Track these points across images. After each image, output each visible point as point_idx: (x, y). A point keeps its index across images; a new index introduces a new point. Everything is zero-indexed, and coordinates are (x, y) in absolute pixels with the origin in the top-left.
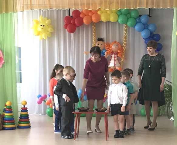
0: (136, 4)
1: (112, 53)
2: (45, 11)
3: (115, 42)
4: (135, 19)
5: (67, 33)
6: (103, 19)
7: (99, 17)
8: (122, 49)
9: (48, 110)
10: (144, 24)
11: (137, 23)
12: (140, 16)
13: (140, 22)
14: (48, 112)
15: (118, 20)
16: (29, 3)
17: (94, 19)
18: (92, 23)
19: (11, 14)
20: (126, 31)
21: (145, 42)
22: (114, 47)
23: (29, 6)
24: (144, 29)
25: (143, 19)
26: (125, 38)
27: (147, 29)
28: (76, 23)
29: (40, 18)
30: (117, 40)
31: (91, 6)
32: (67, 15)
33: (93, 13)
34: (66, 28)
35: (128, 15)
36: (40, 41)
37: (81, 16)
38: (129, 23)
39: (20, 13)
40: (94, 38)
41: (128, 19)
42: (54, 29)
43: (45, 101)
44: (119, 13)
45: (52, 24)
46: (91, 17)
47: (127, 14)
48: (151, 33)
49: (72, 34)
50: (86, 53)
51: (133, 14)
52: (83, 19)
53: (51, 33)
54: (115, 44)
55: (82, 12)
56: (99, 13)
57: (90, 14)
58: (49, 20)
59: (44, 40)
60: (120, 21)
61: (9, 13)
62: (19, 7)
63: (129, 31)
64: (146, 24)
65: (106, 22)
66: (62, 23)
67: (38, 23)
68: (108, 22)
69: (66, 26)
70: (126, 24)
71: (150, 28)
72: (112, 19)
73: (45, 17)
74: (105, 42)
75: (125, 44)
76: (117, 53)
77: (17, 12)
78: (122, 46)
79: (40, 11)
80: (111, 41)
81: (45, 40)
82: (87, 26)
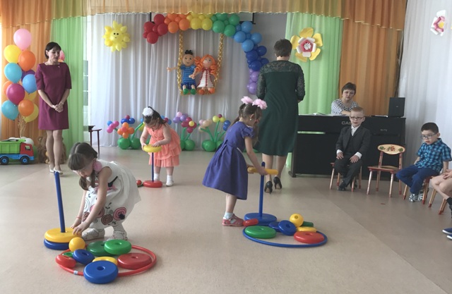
0: (237, 7)
1: (204, 69)
2: (120, 15)
3: (208, 56)
4: (235, 26)
5: (147, 43)
6: (194, 26)
7: (188, 23)
8: (216, 64)
9: (120, 141)
10: (246, 34)
11: (236, 32)
12: (241, 23)
13: (241, 30)
14: (121, 144)
15: (212, 29)
16: (102, 5)
17: (181, 26)
18: (179, 31)
19: (79, 18)
20: (222, 41)
21: (247, 57)
22: (206, 62)
23: (102, 8)
24: (246, 39)
25: (245, 27)
26: (221, 50)
27: (250, 39)
28: (159, 30)
29: (113, 25)
31: (180, 9)
32: (147, 20)
33: (181, 19)
34: (146, 37)
35: (226, 22)
36: (112, 53)
37: (165, 22)
38: (226, 32)
39: (89, 17)
40: (181, 51)
41: (225, 26)
42: (130, 38)
43: (117, 130)
44: (214, 18)
45: (128, 32)
46: (178, 24)
47: (225, 20)
48: (255, 45)
49: (153, 45)
50: (170, 69)
51: (232, 20)
52: (167, 26)
53: (127, 43)
54: (208, 59)
55: (167, 17)
56: (188, 18)
57: (177, 20)
58: (125, 27)
59: (117, 52)
60: (215, 28)
61: (77, 17)
62: (89, 10)
63: (226, 42)
64: (249, 33)
65: (197, 30)
66: (141, 32)
67: (110, 30)
68: (200, 30)
69: (145, 36)
70: (223, 33)
71: (254, 38)
72: (205, 26)
73: (119, 23)
75: (220, 59)
76: (210, 70)
77: (86, 16)
78: (217, 61)
79: (114, 16)
81: (119, 52)
82: (173, 35)
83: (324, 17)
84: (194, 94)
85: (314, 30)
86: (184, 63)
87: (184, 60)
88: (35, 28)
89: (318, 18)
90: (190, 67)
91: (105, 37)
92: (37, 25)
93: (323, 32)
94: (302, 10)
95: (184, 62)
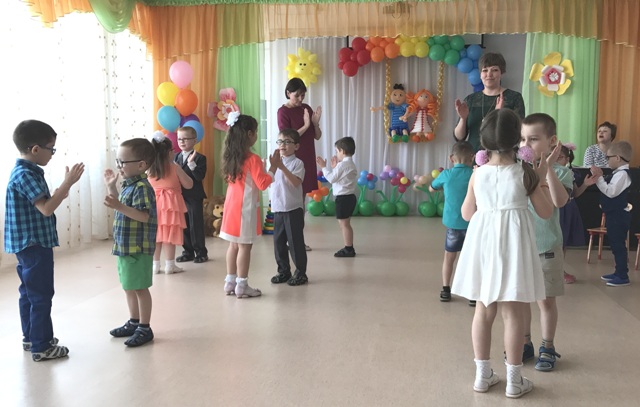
0: (461, 27)
1: (419, 109)
2: (307, 40)
3: (424, 91)
4: (459, 52)
5: (343, 76)
6: (404, 52)
7: (397, 48)
8: (435, 102)
10: (473, 61)
11: (461, 59)
12: (467, 46)
13: (466, 57)
14: (311, 209)
15: (428, 55)
16: (284, 27)
17: (388, 52)
18: (385, 59)
19: (254, 45)
20: (442, 71)
22: (421, 99)
23: (284, 31)
24: (473, 68)
25: (472, 52)
26: (440, 83)
28: (359, 59)
29: (299, 52)
30: (427, 87)
31: (385, 31)
32: (343, 46)
33: (388, 43)
34: (342, 68)
35: (446, 46)
37: (367, 47)
38: (448, 60)
39: (267, 44)
40: (388, 85)
41: (446, 51)
42: (321, 69)
44: (431, 42)
45: (318, 62)
46: (384, 50)
47: (446, 44)
49: (351, 78)
50: (374, 110)
51: (455, 44)
52: (369, 52)
53: (317, 76)
54: (424, 95)
55: (369, 41)
56: (397, 42)
57: (382, 45)
58: (314, 55)
60: (432, 55)
61: (251, 44)
62: (267, 33)
63: (447, 72)
65: (409, 58)
66: (335, 60)
67: (295, 59)
68: (412, 58)
69: (341, 66)
70: (443, 61)
72: (419, 52)
73: (307, 49)
74: (407, 90)
75: (440, 94)
76: (427, 109)
77: (263, 42)
78: (435, 98)
79: (299, 41)
80: (416, 90)
82: (377, 65)
83: (574, 38)
84: (406, 141)
85: (562, 56)
86: (393, 101)
87: (392, 96)
88: (196, 60)
89: (566, 39)
90: (400, 106)
91: (288, 69)
92: (200, 56)
93: (574, 57)
94: (546, 30)
95: (393, 99)
